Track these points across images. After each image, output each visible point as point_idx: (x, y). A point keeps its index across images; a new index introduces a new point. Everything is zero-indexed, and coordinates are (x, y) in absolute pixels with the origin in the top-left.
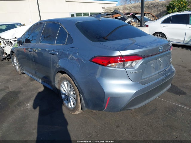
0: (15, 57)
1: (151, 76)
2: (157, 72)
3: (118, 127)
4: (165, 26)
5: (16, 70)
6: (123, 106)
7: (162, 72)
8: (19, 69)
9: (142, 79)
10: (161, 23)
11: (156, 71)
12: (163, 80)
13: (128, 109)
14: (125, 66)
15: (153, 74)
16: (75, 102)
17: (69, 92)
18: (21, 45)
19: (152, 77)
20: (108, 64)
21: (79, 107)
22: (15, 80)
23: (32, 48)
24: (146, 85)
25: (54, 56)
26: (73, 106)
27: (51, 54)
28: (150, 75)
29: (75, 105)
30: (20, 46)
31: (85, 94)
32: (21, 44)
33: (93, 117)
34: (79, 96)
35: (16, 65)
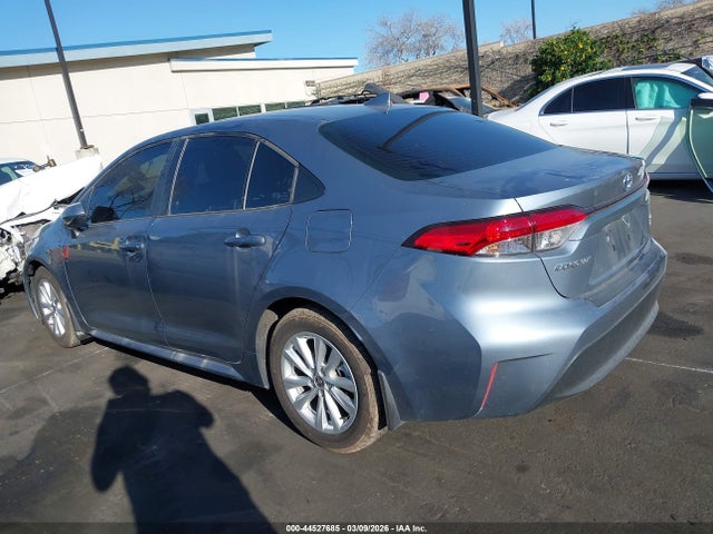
0: (47, 285)
1: (612, 276)
2: (624, 261)
3: (522, 469)
4: (553, 122)
5: (52, 334)
6: (545, 386)
7: (636, 262)
8: (66, 327)
9: (590, 288)
10: (540, 115)
11: (620, 259)
12: (646, 285)
13: (558, 396)
14: (539, 249)
15: (615, 268)
16: (351, 403)
17: (321, 374)
18: (77, 234)
19: (614, 279)
20: (481, 248)
21: (372, 420)
22: (61, 371)
23: (136, 237)
24: (607, 307)
25: (246, 250)
26: (340, 422)
27: (232, 245)
28: (608, 273)
29: (353, 416)
30: (74, 236)
31: (396, 368)
32: (81, 230)
33: (420, 452)
34: (368, 380)
35: (52, 314)
